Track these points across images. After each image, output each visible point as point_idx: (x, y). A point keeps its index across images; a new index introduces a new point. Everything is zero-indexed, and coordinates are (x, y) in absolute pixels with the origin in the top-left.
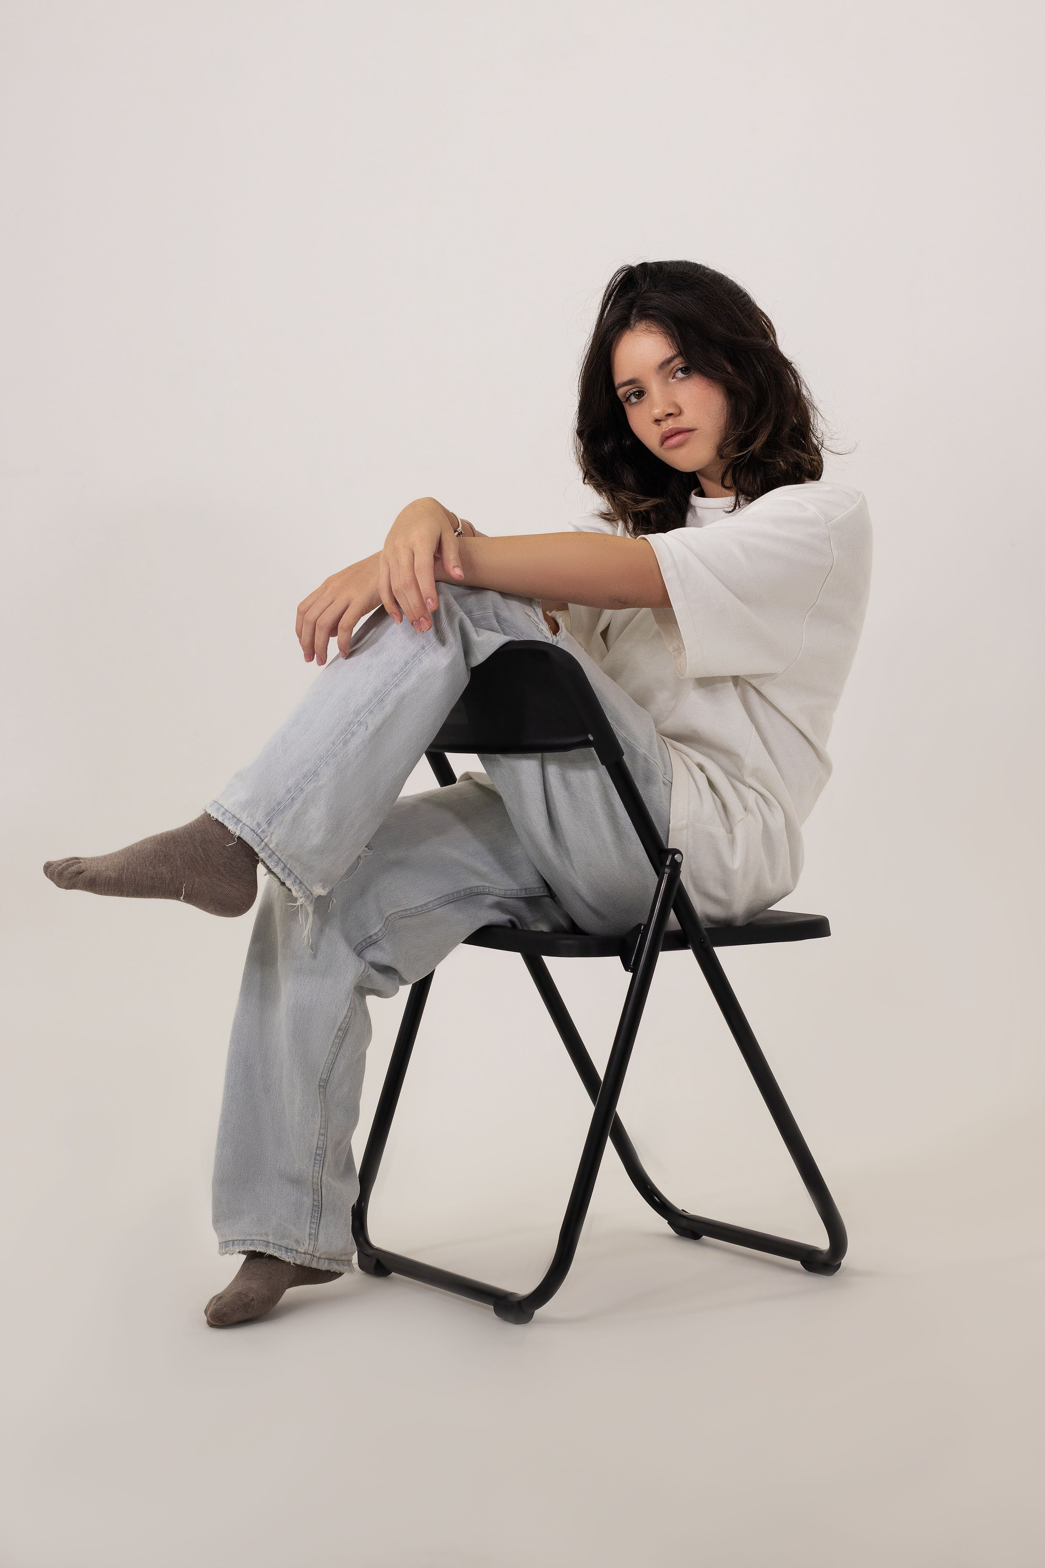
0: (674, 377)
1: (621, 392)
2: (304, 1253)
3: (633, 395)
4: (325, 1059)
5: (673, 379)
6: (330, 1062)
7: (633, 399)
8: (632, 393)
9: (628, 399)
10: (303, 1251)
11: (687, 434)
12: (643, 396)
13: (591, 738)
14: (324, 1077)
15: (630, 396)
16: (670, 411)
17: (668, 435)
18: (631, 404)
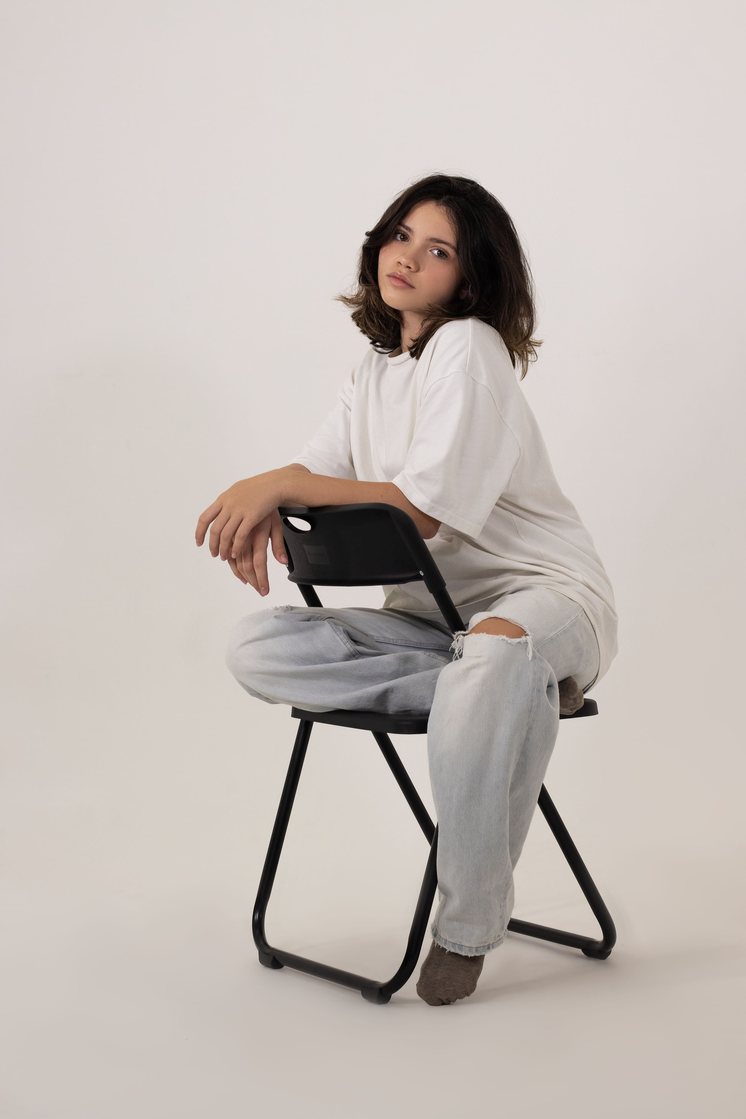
13: (422, 574)
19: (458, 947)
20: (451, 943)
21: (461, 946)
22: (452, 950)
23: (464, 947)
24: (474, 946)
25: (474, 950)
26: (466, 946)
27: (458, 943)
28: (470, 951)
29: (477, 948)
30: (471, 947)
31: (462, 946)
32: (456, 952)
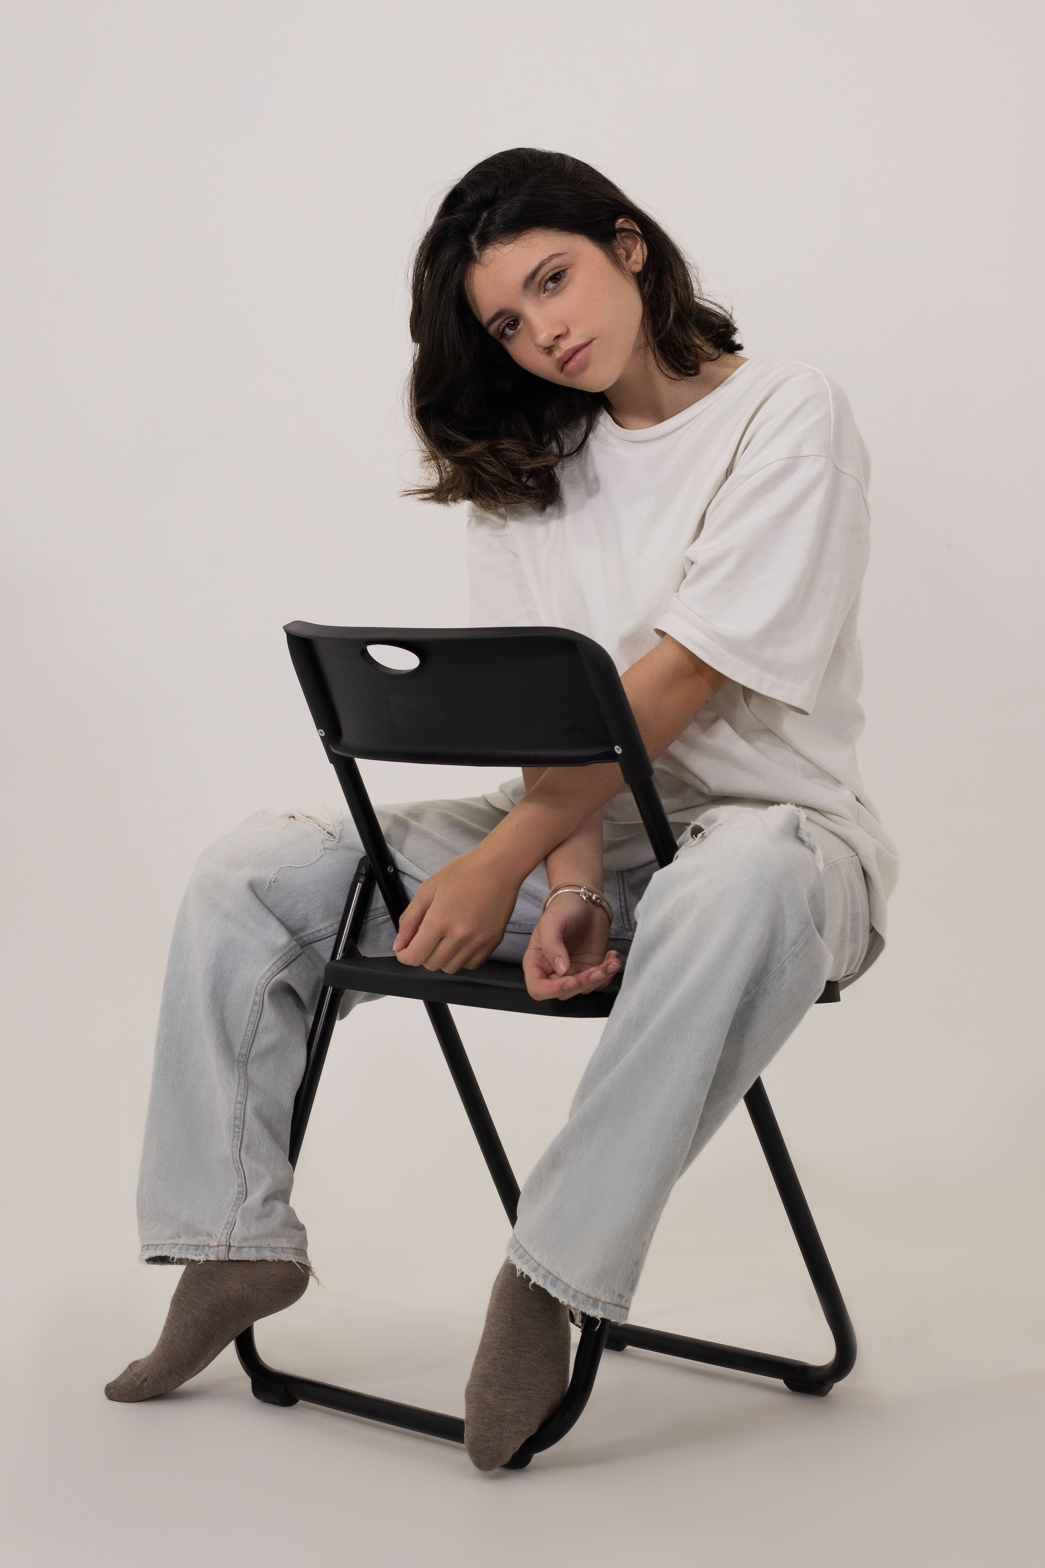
0: (545, 290)
1: (492, 329)
2: (218, 1246)
3: (507, 327)
4: (244, 1030)
5: (544, 293)
6: (250, 1033)
7: (509, 332)
8: (505, 326)
9: (503, 334)
10: (215, 1244)
11: (586, 349)
12: (519, 324)
13: (618, 750)
14: (243, 1051)
15: (503, 330)
16: (557, 332)
17: (566, 361)
18: (509, 339)
19: (551, 1280)
20: (544, 1271)
21: (556, 1280)
22: (540, 1283)
23: (559, 1282)
24: (573, 1286)
25: (571, 1292)
26: (563, 1282)
27: (555, 1274)
28: (565, 1291)
29: (577, 1292)
30: (569, 1286)
31: (558, 1279)
32: (544, 1287)
